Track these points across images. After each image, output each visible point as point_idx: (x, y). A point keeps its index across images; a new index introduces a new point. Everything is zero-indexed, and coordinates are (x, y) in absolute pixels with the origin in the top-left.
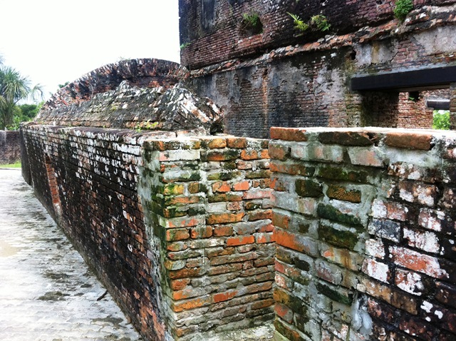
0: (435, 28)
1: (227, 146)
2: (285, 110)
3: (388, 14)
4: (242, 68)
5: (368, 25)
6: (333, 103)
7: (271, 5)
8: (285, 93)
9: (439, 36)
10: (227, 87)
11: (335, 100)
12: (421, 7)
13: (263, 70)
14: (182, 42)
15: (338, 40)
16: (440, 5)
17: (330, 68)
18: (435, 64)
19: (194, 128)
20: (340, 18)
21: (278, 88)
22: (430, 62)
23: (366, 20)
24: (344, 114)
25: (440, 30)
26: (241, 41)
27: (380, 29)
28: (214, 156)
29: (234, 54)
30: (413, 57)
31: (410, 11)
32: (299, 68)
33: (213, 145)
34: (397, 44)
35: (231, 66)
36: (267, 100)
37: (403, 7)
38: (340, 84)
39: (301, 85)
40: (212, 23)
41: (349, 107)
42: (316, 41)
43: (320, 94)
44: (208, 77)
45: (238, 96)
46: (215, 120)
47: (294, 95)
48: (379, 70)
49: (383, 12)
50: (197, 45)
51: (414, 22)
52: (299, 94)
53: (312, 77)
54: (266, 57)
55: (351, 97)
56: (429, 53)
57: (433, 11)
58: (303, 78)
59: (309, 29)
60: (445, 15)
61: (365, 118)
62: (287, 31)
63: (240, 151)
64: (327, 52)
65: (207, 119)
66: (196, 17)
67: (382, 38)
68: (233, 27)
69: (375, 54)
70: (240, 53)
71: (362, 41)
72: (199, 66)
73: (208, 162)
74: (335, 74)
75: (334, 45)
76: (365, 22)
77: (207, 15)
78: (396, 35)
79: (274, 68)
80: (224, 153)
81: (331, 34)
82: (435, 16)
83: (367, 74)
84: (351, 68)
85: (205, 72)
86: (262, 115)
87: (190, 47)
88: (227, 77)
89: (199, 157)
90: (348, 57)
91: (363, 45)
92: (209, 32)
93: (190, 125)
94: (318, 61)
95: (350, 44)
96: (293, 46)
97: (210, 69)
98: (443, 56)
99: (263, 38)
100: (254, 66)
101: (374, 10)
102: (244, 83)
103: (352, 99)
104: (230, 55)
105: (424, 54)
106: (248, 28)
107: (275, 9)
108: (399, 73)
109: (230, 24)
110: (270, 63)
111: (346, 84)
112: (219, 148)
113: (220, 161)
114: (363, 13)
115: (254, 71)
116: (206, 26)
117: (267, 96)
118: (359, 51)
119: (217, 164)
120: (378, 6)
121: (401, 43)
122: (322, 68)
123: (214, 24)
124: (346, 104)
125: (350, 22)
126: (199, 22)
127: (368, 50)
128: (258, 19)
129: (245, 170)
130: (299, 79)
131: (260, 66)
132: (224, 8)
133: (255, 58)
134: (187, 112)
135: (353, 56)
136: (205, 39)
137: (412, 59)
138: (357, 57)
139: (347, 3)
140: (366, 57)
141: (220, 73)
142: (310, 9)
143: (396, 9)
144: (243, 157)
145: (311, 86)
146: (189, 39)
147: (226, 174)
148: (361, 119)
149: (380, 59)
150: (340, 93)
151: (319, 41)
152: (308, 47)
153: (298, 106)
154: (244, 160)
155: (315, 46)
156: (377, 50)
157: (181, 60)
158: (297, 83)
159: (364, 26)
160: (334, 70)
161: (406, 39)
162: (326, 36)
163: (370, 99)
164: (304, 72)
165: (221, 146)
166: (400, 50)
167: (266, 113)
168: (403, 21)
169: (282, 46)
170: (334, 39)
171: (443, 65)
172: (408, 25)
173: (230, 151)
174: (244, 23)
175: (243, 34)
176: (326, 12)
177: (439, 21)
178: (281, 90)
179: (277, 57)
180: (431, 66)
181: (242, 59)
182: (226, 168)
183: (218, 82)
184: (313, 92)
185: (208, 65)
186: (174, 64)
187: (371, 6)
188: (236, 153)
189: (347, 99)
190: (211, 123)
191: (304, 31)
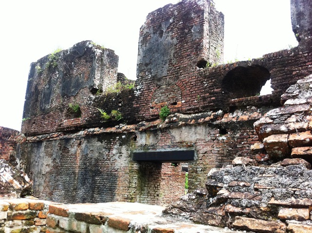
0: (181, 127)
1: (29, 208)
2: (91, 170)
3: (156, 115)
4: (64, 139)
5: (145, 120)
6: (121, 168)
7: (88, 101)
8: (91, 159)
9: (183, 132)
10: (52, 151)
11: (122, 166)
12: (174, 113)
13: (79, 141)
14: (24, 116)
15: (127, 128)
16: (184, 114)
17: (121, 145)
18: (180, 148)
19: (8, 193)
20: (129, 114)
21: (87, 154)
22: (178, 147)
23: (144, 117)
24: (127, 176)
25: (184, 128)
26: (66, 121)
27: (151, 124)
28: (18, 216)
29: (60, 129)
30: (169, 143)
31: (168, 115)
32: (102, 143)
33: (18, 208)
34: (160, 134)
35: (56, 137)
36: (79, 162)
37: (165, 112)
38: (126, 156)
39: (102, 154)
40: (48, 107)
41: (131, 171)
42: (114, 126)
43: (114, 162)
44: (39, 143)
45: (59, 158)
46: (25, 187)
47: (97, 160)
48: (149, 149)
49: (154, 114)
50: (35, 120)
51: (170, 122)
52: (101, 160)
53: (110, 149)
54: (82, 133)
55: (133, 165)
56: (177, 141)
57: (180, 117)
58: (104, 150)
59: (110, 119)
60: (186, 120)
61: (141, 179)
62: (97, 118)
63: (39, 212)
64: (120, 134)
65: (20, 186)
66: (37, 101)
67: (152, 129)
68: (62, 111)
69: (148, 139)
70: (64, 128)
71: (141, 130)
72: (34, 134)
73: (12, 220)
74: (124, 149)
75: (124, 130)
76: (143, 119)
77: (45, 101)
78: (160, 128)
79: (86, 141)
80: (26, 214)
81: (124, 124)
82: (181, 120)
83: (143, 151)
84: (133, 146)
85: (37, 139)
86: (74, 173)
87: (30, 121)
88: (53, 144)
89: (6, 217)
90: (132, 139)
91: (141, 132)
92: (45, 112)
93: (6, 191)
94: (114, 139)
95: (134, 131)
96: (100, 128)
97: (42, 138)
98: (185, 144)
99: (80, 121)
100: (72, 138)
101: (149, 112)
102: (64, 149)
103: (133, 166)
104: (57, 129)
105: (175, 142)
106: (71, 113)
107: (90, 104)
108: (161, 152)
109: (60, 109)
110: (84, 137)
111: (130, 156)
112: (22, 210)
113: (22, 220)
114: (142, 113)
115: (72, 142)
116: (43, 108)
117: (79, 160)
118: (139, 136)
119: (19, 222)
120: (151, 110)
121: (163, 133)
122: (116, 144)
123: (49, 107)
124: (129, 169)
125: (135, 117)
126: (38, 104)
127: (144, 135)
128: (79, 108)
129: (41, 226)
130: (102, 150)
131: (76, 139)
132: (57, 98)
133: (74, 133)
134: (4, 181)
135: (135, 138)
136: (41, 117)
137: (168, 144)
138: (137, 139)
139: (134, 106)
140: (143, 140)
141: (48, 140)
142: (112, 106)
143: (161, 113)
144: (40, 216)
145: (108, 155)
146: (30, 115)
147: (25, 229)
148: (138, 179)
149: (150, 142)
150: (126, 162)
151: (116, 127)
152: (109, 130)
153: (99, 168)
154: (41, 218)
155: (113, 130)
156: (149, 136)
157: (22, 129)
158: (100, 153)
159: (143, 121)
160: (124, 146)
161: (165, 132)
162: (120, 124)
163: (144, 166)
164: (105, 146)
165: (24, 209)
166: (162, 138)
167: (77, 172)
168: (164, 120)
169: (92, 127)
170: (124, 127)
171: (185, 149)
172: (167, 123)
173: (31, 212)
174: (69, 110)
175: (68, 116)
176: (121, 109)
177: (183, 123)
178: (89, 156)
179: (89, 134)
180: (178, 149)
181: (65, 133)
182: (26, 224)
183: (46, 147)
184: (109, 160)
185: (41, 135)
186: (16, 131)
187: (147, 109)
188: (35, 213)
189: (130, 166)
190: (22, 189)
191: (107, 120)
